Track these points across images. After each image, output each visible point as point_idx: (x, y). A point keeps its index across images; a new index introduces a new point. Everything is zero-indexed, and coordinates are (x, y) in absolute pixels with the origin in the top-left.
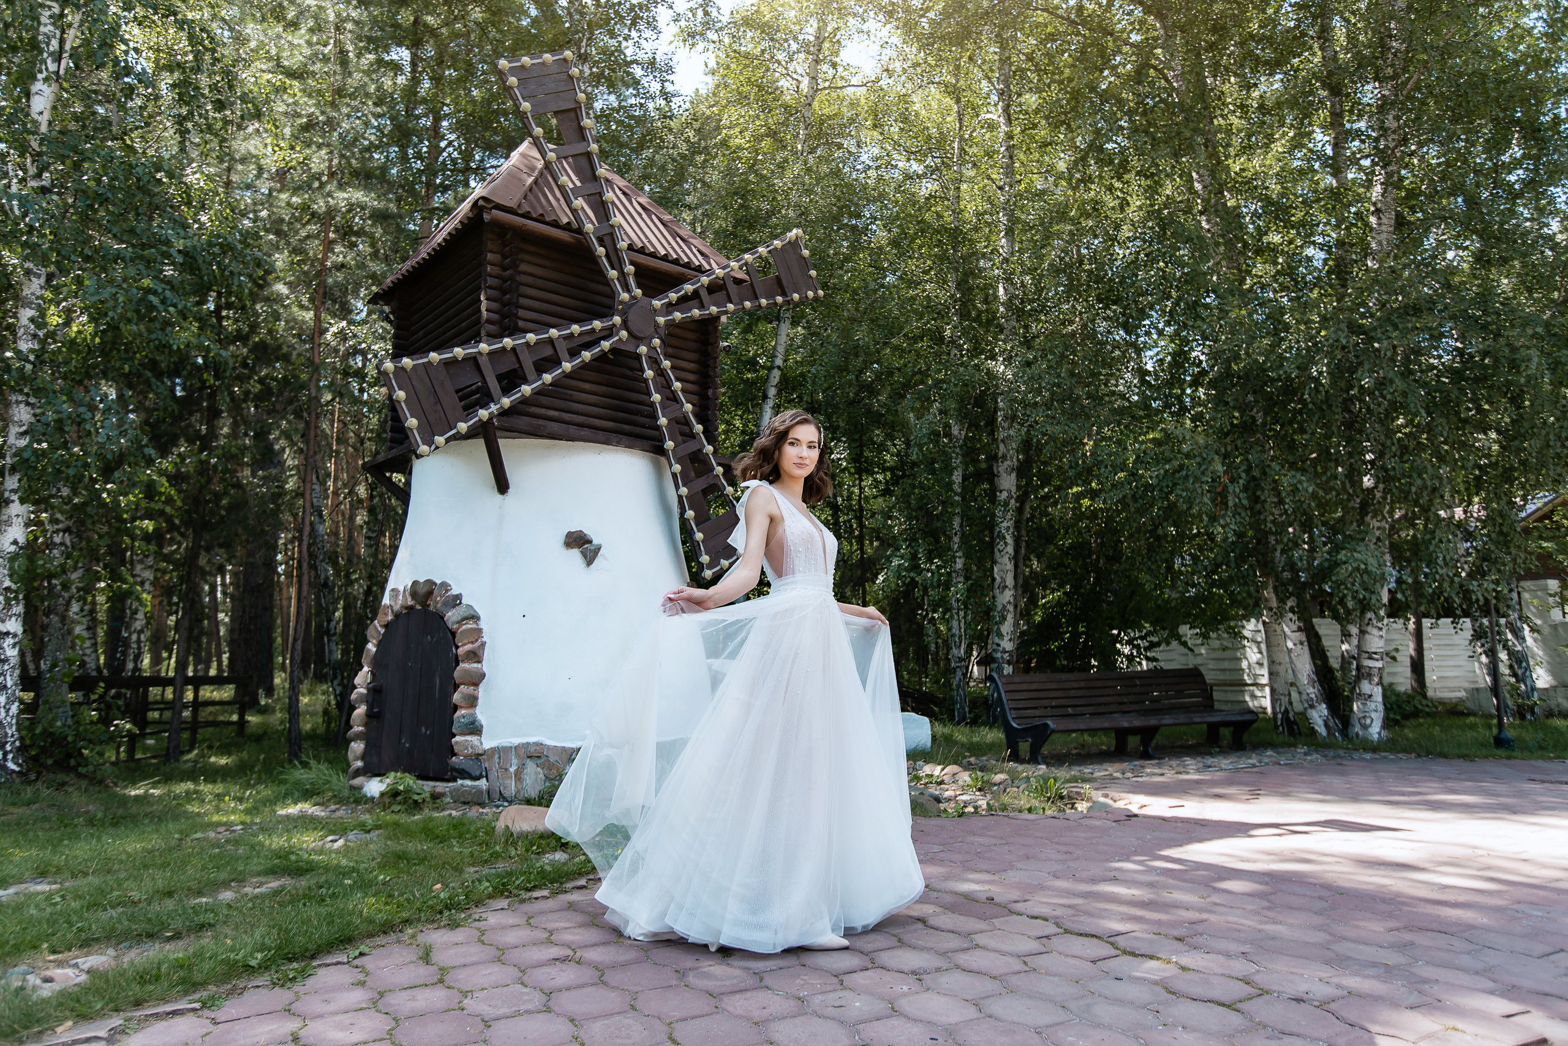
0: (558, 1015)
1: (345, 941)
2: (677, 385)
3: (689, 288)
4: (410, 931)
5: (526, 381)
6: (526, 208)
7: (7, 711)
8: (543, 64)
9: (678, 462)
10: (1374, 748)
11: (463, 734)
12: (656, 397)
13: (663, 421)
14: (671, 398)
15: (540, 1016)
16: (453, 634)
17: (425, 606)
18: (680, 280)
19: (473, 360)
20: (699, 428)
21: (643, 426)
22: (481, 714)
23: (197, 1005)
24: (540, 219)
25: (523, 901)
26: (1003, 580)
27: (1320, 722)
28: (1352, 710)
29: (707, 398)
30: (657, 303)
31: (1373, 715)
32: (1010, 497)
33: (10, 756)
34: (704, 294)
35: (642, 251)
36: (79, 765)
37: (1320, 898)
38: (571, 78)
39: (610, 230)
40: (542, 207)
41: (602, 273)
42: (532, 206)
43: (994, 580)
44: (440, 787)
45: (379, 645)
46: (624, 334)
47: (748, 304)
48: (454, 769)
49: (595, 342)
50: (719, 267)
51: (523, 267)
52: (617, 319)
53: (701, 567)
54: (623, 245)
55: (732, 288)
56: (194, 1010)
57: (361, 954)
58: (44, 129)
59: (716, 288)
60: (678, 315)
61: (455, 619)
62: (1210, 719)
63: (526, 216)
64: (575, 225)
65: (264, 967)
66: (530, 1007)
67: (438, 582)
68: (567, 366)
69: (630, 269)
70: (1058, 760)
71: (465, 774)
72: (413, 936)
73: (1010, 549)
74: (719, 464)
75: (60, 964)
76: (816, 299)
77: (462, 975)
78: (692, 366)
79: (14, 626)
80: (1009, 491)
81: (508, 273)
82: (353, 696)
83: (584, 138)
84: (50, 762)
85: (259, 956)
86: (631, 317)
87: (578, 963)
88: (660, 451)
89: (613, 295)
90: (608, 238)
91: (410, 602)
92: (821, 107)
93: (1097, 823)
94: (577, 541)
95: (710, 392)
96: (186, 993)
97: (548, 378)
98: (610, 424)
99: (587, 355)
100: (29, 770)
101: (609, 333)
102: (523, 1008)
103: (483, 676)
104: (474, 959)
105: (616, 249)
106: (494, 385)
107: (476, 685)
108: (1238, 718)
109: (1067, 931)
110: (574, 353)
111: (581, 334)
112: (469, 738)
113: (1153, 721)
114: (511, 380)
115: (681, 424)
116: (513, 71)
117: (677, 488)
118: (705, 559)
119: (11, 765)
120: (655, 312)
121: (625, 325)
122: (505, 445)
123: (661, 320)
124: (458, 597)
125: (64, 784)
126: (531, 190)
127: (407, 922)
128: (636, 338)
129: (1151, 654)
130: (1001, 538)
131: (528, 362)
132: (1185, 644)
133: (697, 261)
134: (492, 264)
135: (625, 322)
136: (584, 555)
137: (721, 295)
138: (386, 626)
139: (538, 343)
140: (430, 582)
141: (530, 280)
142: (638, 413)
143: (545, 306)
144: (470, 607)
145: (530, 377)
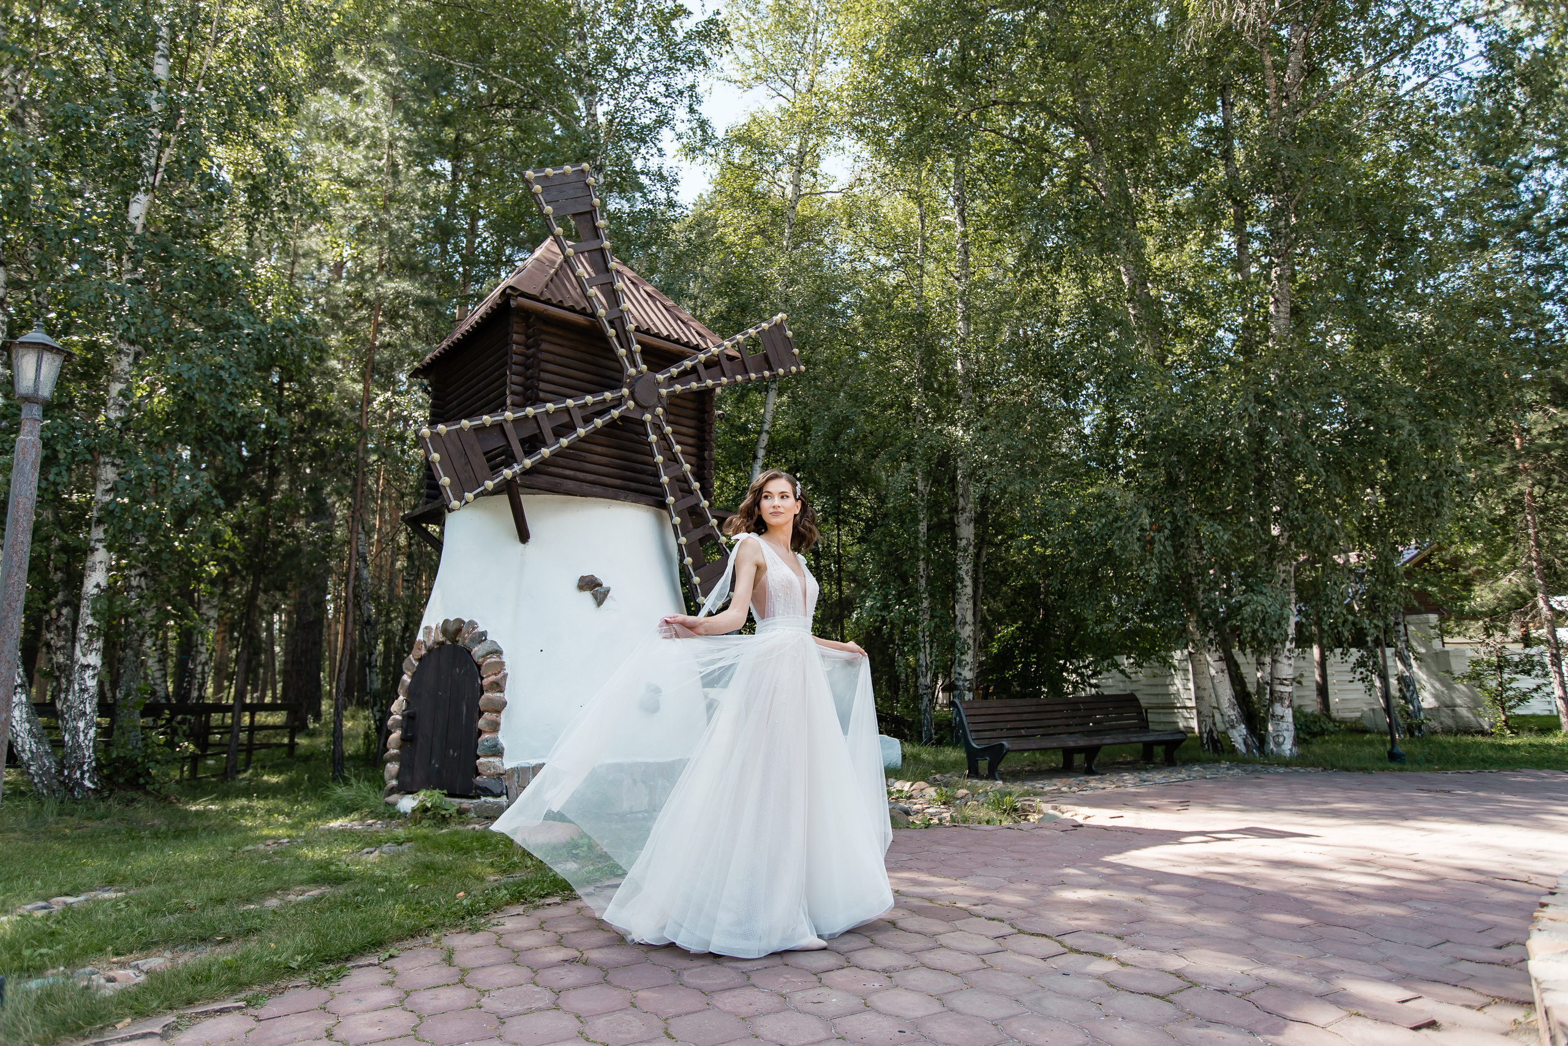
0: (566, 1012)
1: (377, 944)
2: (678, 448)
3: (688, 364)
4: (435, 935)
5: (545, 444)
6: (547, 295)
7: (86, 735)
8: (564, 174)
9: (678, 515)
10: (1286, 763)
11: (486, 756)
12: (659, 459)
13: (665, 479)
14: (672, 459)
15: (550, 1013)
16: (479, 667)
17: (454, 641)
18: (681, 357)
19: (500, 426)
20: (696, 485)
21: (648, 484)
22: (503, 738)
23: (242, 1004)
24: (560, 305)
25: (537, 907)
26: (964, 617)
27: (1240, 740)
28: (1266, 730)
29: (704, 459)
30: (660, 377)
31: (1286, 734)
32: (969, 544)
33: (87, 775)
34: (701, 368)
35: (647, 332)
36: (147, 783)
37: (1242, 898)
38: (588, 185)
39: (619, 314)
40: (562, 295)
41: (612, 351)
42: (552, 293)
43: (955, 616)
44: (466, 803)
45: (413, 677)
46: (631, 403)
47: (739, 378)
48: (478, 787)
49: (606, 411)
50: (714, 345)
51: (544, 346)
52: (625, 391)
54: (631, 327)
55: (725, 363)
56: (240, 1008)
57: (391, 956)
58: (139, 231)
59: (712, 364)
60: (678, 388)
61: (480, 653)
62: (1145, 739)
63: (548, 302)
64: (589, 310)
65: (303, 968)
66: (541, 1005)
67: (466, 620)
68: (581, 431)
69: (637, 347)
70: (1014, 776)
71: (487, 792)
72: (438, 940)
73: (969, 590)
74: (714, 517)
75: (122, 965)
76: (799, 372)
77: (480, 975)
78: (690, 431)
79: (94, 659)
80: (968, 539)
81: (531, 351)
82: (390, 722)
83: (598, 236)
84: (121, 780)
85: (299, 958)
86: (637, 389)
87: (585, 964)
89: (621, 370)
90: (618, 321)
91: (441, 638)
92: (803, 209)
93: (1047, 832)
94: (589, 584)
95: (706, 454)
96: (233, 992)
97: (564, 442)
98: (618, 482)
99: (599, 422)
100: (103, 787)
101: (618, 402)
102: (534, 1006)
103: (505, 704)
104: (491, 961)
105: (625, 331)
106: (517, 449)
107: (499, 712)
108: (1170, 738)
109: (1020, 932)
110: (587, 420)
111: (594, 404)
112: (491, 759)
113: (1095, 741)
114: (532, 444)
115: (681, 481)
116: (538, 180)
117: (677, 537)
119: (88, 784)
120: (659, 384)
121: (632, 395)
122: (528, 501)
123: (664, 391)
124: (484, 634)
125: (133, 800)
126: (552, 280)
127: (433, 926)
128: (642, 407)
129: (1093, 681)
130: (962, 580)
131: (547, 428)
132: (1123, 672)
133: (695, 340)
134: (518, 344)
135: (632, 393)
136: (595, 596)
137: (715, 370)
138: (420, 660)
139: (556, 411)
140: (460, 621)
141: (550, 357)
142: (643, 472)
143: (563, 380)
144: (494, 643)
145: (549, 441)
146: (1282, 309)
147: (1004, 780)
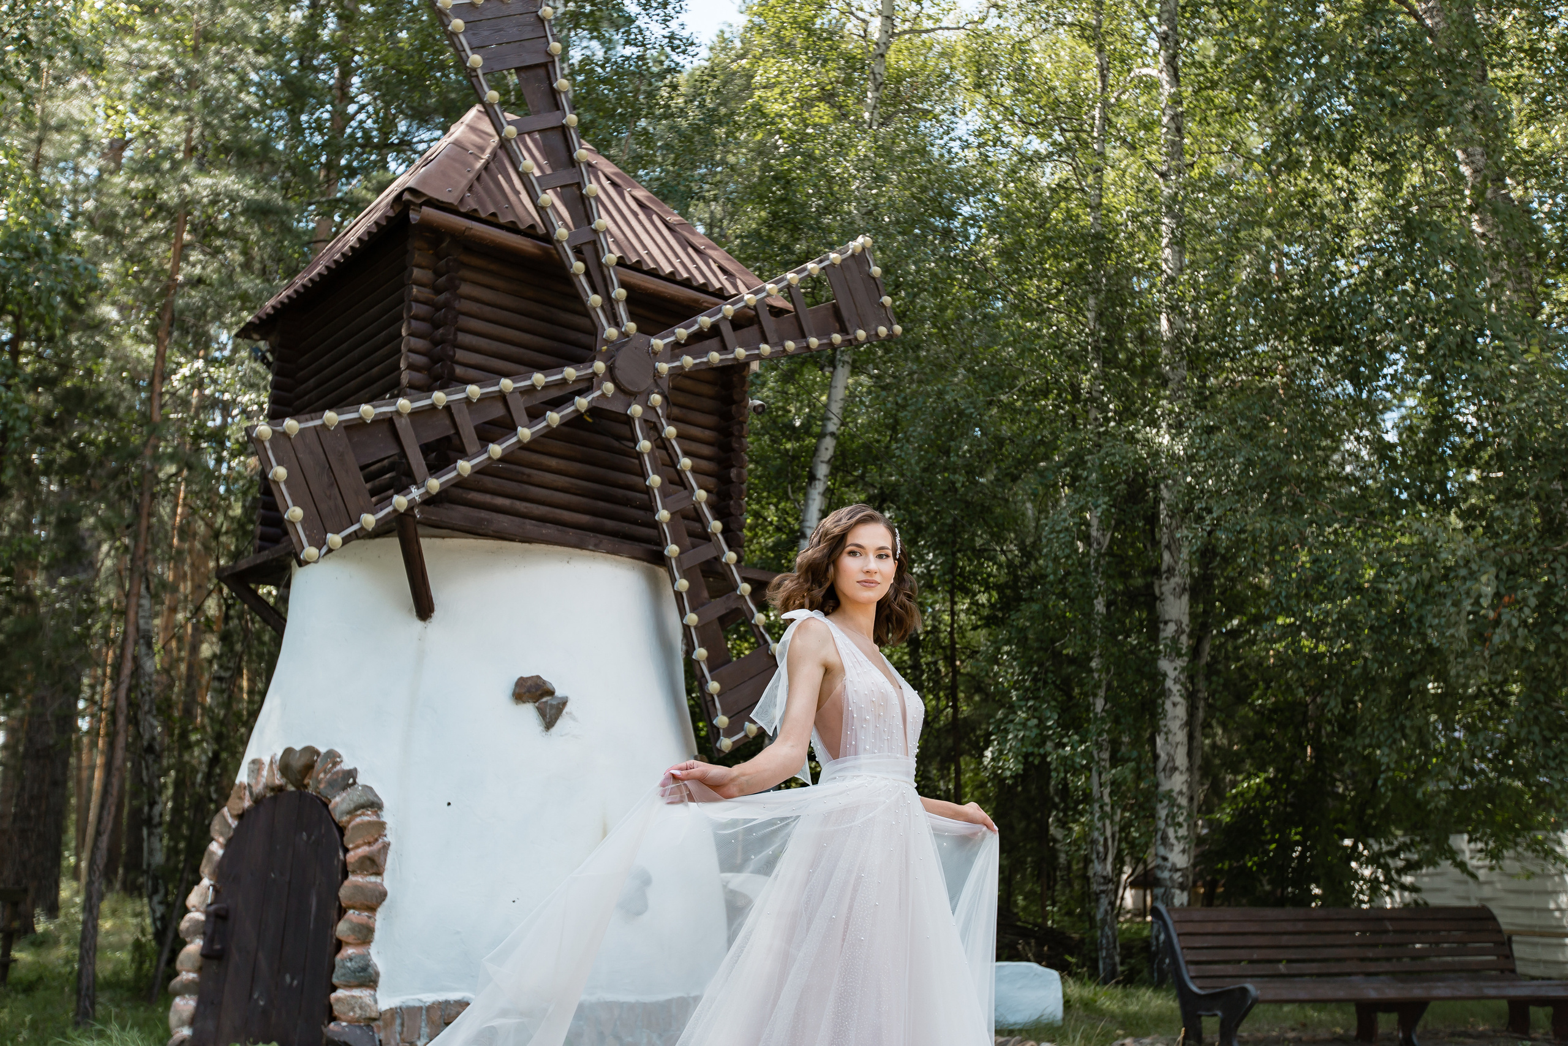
2: (686, 463)
3: (705, 321)
5: (463, 454)
6: (471, 204)
8: (502, 1)
9: (685, 575)
11: (348, 986)
12: (654, 480)
13: (663, 515)
14: (676, 480)
16: (341, 830)
17: (301, 786)
18: (693, 310)
19: (388, 423)
20: (716, 526)
21: (635, 522)
22: (378, 955)
24: (492, 221)
26: (1171, 758)
29: (729, 481)
30: (658, 343)
32: (1180, 631)
34: (726, 329)
35: (638, 267)
38: (541, 20)
39: (591, 237)
40: (496, 203)
41: (578, 298)
42: (480, 201)
43: (1156, 757)
45: (227, 846)
46: (609, 387)
47: (790, 345)
48: (330, 1042)
49: (567, 399)
50: (749, 290)
51: (465, 289)
52: (600, 366)
53: (715, 732)
54: (610, 258)
55: (767, 321)
59: (744, 321)
60: (688, 361)
61: (344, 807)
62: (1512, 991)
63: (472, 216)
64: (541, 229)
67: (323, 750)
68: (525, 433)
69: (619, 293)
73: (1181, 712)
74: (745, 580)
76: (891, 336)
78: (707, 434)
80: (1179, 623)
81: (442, 297)
82: (184, 925)
83: (557, 106)
86: (619, 363)
88: (658, 558)
89: (593, 330)
90: (590, 249)
91: (278, 780)
92: (898, 59)
94: (532, 691)
95: (733, 473)
97: (496, 450)
98: (584, 519)
99: (554, 418)
101: (587, 385)
103: (383, 895)
105: (600, 264)
106: (417, 460)
107: (372, 909)
108: (1558, 991)
110: (535, 414)
111: (547, 387)
112: (357, 992)
113: (1416, 991)
114: (442, 453)
115: (690, 518)
116: (458, 11)
117: (682, 613)
118: (722, 721)
120: (655, 355)
121: (611, 373)
122: (431, 548)
123: (664, 367)
124: (352, 774)
126: (479, 178)
128: (626, 393)
129: (1408, 879)
130: (1167, 692)
131: (468, 427)
132: (1461, 865)
133: (719, 281)
134: (421, 284)
135: (610, 369)
136: (542, 712)
137: (752, 331)
138: (240, 817)
139: (483, 399)
140: (311, 751)
141: (475, 307)
142: (627, 502)
143: (495, 346)
144: (368, 789)
145: (471, 448)
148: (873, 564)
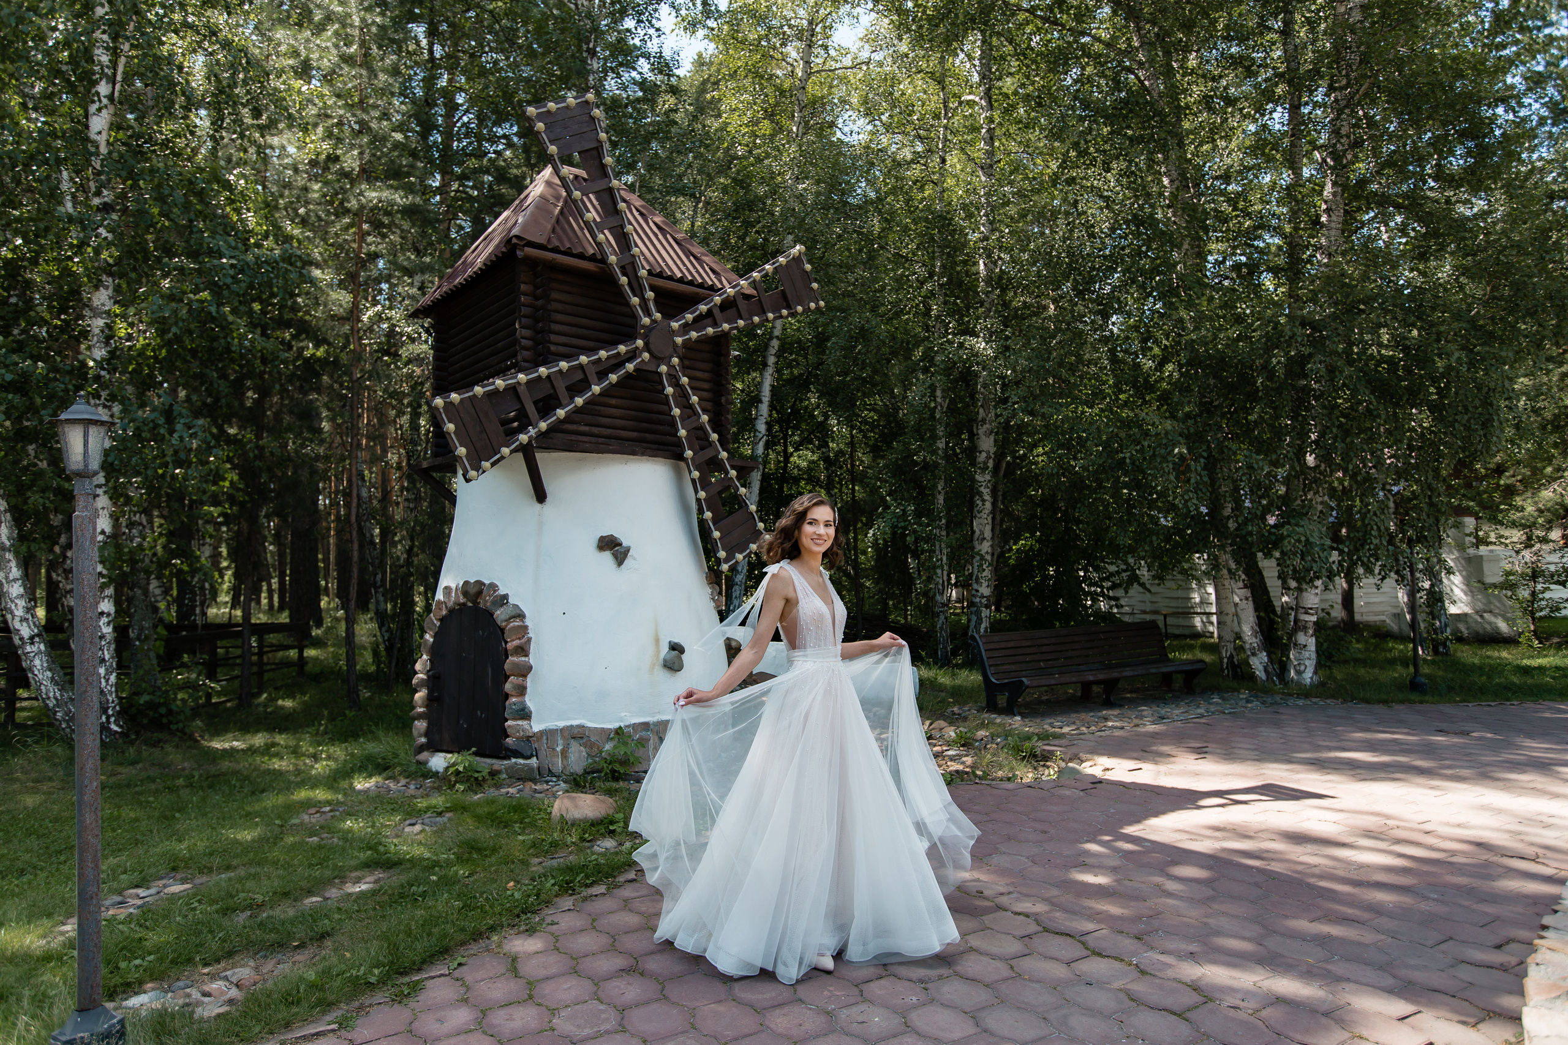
0: (633, 1035)
1: (442, 952)
2: (695, 399)
3: (703, 308)
4: (495, 938)
5: (560, 406)
6: (556, 243)
7: (107, 681)
8: (567, 107)
9: (696, 469)
10: (1306, 693)
11: (514, 719)
12: (676, 411)
13: (683, 433)
14: (687, 406)
15: (618, 1036)
16: (502, 630)
17: (476, 603)
18: (696, 300)
19: (513, 390)
20: (714, 437)
21: (666, 434)
22: (530, 701)
23: (334, 1026)
24: (568, 253)
25: (585, 899)
26: (982, 533)
27: (1261, 668)
28: (1288, 658)
29: (721, 405)
30: (675, 325)
31: (1307, 662)
32: (989, 457)
33: (112, 719)
34: (717, 312)
35: (660, 275)
36: (170, 722)
37: (1257, 885)
38: (593, 119)
39: (631, 260)
40: (569, 239)
41: (627, 304)
42: (560, 240)
43: (973, 532)
44: (498, 764)
45: (435, 637)
46: (646, 356)
47: (756, 319)
48: (507, 749)
49: (621, 365)
50: (731, 286)
51: (554, 295)
52: (640, 343)
53: (719, 562)
54: (643, 273)
55: (742, 304)
56: (333, 1031)
57: (460, 965)
58: (103, 150)
59: (728, 305)
60: (694, 335)
61: (503, 617)
62: (1165, 670)
63: (556, 250)
64: (599, 257)
65: (382, 982)
66: (607, 1026)
67: (487, 582)
68: (596, 389)
69: (650, 295)
70: (1031, 711)
71: (518, 754)
72: (499, 945)
73: (988, 505)
74: (733, 467)
75: (213, 977)
76: (818, 308)
77: (547, 989)
78: (706, 375)
80: (988, 452)
81: (540, 302)
82: (414, 681)
83: (605, 175)
84: (145, 721)
85: (376, 971)
86: (652, 339)
87: (642, 974)
88: (680, 457)
89: (635, 317)
90: (630, 267)
91: (462, 600)
92: (814, 89)
93: (1067, 793)
94: (610, 545)
95: (723, 399)
96: (324, 1013)
97: (579, 401)
98: (634, 434)
99: (613, 378)
100: (129, 730)
101: (632, 355)
102: (603, 1028)
103: (531, 668)
104: (554, 970)
105: (637, 277)
106: (531, 410)
107: (525, 676)
108: (1190, 667)
109: (1046, 930)
110: (602, 375)
111: (609, 358)
112: (520, 722)
113: (1115, 675)
114: (546, 407)
115: (699, 436)
116: (540, 117)
117: (696, 492)
118: (722, 554)
119: (114, 727)
120: (674, 333)
121: (647, 347)
122: (542, 458)
123: (679, 340)
124: (506, 597)
125: (159, 741)
126: (558, 221)
127: (492, 929)
128: (657, 359)
129: (1111, 593)
130: (980, 494)
131: (561, 386)
132: (1142, 585)
133: (710, 279)
134: (525, 294)
135: (646, 344)
136: (615, 556)
137: (732, 312)
138: (442, 620)
139: (570, 369)
140: (479, 583)
141: (559, 306)
142: (660, 423)
143: (574, 330)
144: (516, 606)
145: (564, 401)
146: (1334, 218)
147: (1023, 716)
148: (822, 530)
